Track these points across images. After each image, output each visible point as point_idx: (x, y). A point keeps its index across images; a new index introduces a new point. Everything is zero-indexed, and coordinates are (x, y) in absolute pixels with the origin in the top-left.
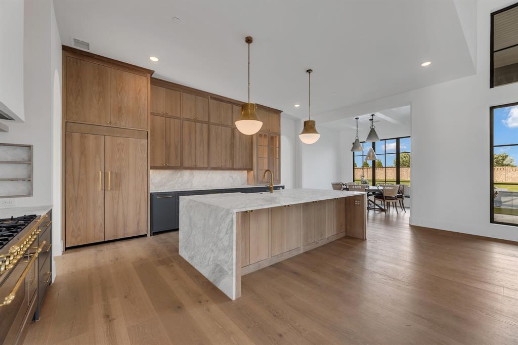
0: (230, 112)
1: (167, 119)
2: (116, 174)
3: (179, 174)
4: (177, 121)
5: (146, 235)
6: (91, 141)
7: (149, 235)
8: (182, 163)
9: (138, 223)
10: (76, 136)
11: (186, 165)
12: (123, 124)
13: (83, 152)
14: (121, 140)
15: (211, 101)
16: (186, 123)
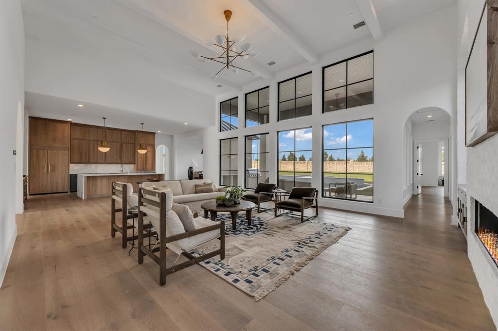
0: (120, 135)
1: (81, 141)
2: (53, 166)
3: (89, 165)
4: (86, 141)
5: (67, 192)
6: (41, 152)
7: (69, 192)
8: (89, 161)
9: (64, 187)
10: (35, 151)
11: (91, 161)
12: (56, 145)
13: (38, 157)
14: (55, 151)
15: (107, 131)
16: (92, 142)
